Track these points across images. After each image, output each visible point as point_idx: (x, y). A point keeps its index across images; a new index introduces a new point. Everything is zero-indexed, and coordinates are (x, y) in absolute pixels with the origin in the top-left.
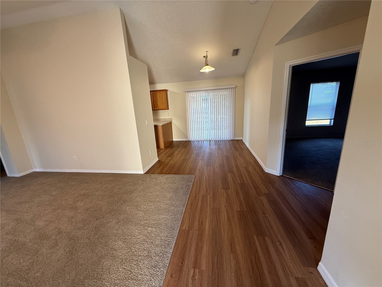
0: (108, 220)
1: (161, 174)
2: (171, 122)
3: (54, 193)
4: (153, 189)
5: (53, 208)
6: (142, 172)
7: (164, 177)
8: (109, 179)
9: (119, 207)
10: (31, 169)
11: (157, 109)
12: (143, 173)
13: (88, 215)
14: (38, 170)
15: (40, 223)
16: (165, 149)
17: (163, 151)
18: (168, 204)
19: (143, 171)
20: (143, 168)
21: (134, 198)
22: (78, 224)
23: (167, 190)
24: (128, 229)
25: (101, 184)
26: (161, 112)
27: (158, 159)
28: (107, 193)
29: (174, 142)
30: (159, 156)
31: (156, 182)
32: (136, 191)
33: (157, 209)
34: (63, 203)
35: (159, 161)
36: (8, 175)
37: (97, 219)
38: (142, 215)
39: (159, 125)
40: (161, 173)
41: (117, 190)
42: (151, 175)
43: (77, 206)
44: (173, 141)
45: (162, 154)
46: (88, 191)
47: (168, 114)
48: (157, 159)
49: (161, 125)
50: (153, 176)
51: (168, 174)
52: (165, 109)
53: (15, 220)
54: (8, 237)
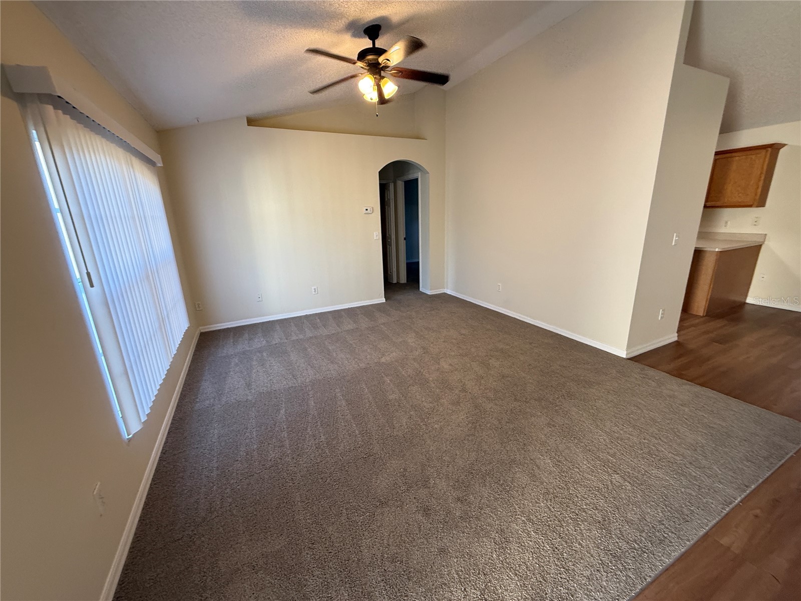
0: (534, 412)
1: (676, 377)
2: (761, 246)
3: (463, 332)
4: (645, 402)
5: (461, 351)
6: (623, 354)
7: (684, 386)
8: (546, 341)
9: (558, 401)
10: (442, 288)
11: (718, 204)
12: (625, 357)
13: (503, 385)
14: (449, 292)
15: (445, 365)
16: (707, 318)
17: (697, 321)
18: (684, 457)
19: (625, 352)
20: (629, 346)
21: (592, 398)
22: (488, 391)
23: (689, 423)
24: (568, 448)
25: (531, 344)
26: (727, 213)
27: (676, 339)
28: (538, 365)
29: (747, 307)
30: (682, 332)
31: (659, 390)
32: (600, 387)
33: (646, 450)
34: (473, 350)
35: (677, 344)
36: (421, 290)
37: (516, 400)
38: (604, 440)
39: (709, 249)
40: (678, 374)
41: (558, 367)
42: (646, 368)
43: (489, 364)
44: (745, 303)
45: (693, 328)
46: (508, 347)
47: (756, 220)
48: (673, 337)
49: (717, 250)
50: (651, 372)
51: (702, 385)
52: (750, 206)
53: (422, 347)
54: (415, 363)
